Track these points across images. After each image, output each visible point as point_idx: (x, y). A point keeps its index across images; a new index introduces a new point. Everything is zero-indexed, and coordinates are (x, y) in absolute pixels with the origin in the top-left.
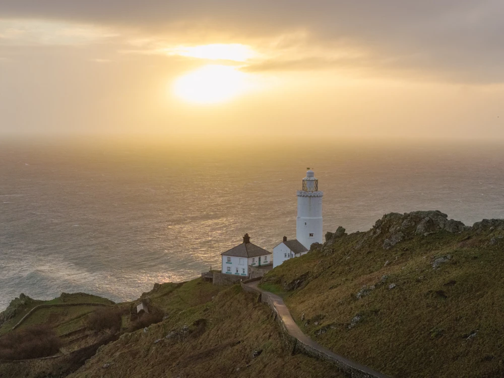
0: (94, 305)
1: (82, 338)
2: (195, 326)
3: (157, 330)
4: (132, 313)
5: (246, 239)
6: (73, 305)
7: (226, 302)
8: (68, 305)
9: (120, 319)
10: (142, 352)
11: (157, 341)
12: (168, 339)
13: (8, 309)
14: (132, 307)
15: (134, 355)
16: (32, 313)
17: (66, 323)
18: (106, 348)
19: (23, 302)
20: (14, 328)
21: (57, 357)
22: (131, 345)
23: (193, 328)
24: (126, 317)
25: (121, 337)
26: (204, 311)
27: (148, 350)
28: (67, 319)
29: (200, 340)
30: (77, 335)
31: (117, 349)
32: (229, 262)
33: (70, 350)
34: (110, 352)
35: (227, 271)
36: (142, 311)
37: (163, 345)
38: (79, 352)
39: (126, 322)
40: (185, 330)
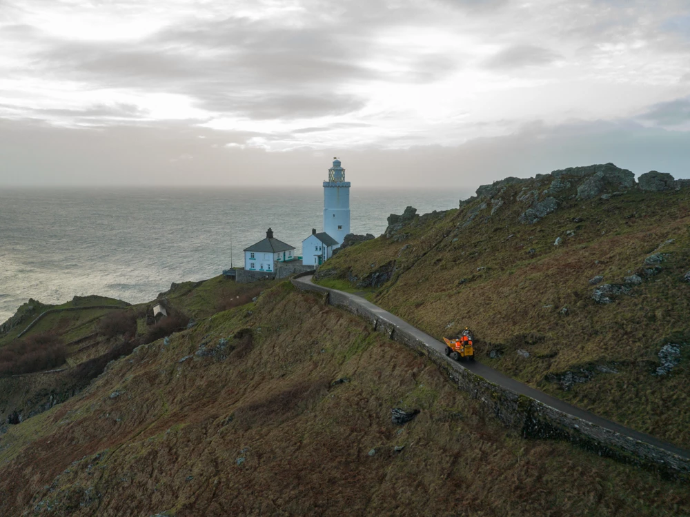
0: (106, 307)
1: (93, 346)
2: (237, 340)
3: (181, 341)
4: (148, 316)
5: (270, 233)
6: (85, 308)
7: (275, 304)
8: (79, 309)
9: (136, 323)
10: (163, 375)
11: (183, 359)
12: (198, 356)
13: (16, 315)
14: (148, 309)
15: (152, 378)
16: (40, 319)
17: (76, 328)
18: (116, 365)
19: (31, 307)
20: (19, 335)
21: (62, 371)
22: (148, 361)
23: (235, 342)
24: (142, 320)
25: (135, 350)
26: (245, 317)
27: (172, 373)
28: (78, 323)
29: (250, 362)
30: (87, 342)
31: (130, 367)
32: (252, 257)
33: (78, 361)
34: (121, 370)
35: (250, 267)
36: (160, 314)
37: (191, 365)
38: (86, 365)
39: (142, 327)
40: (223, 344)
